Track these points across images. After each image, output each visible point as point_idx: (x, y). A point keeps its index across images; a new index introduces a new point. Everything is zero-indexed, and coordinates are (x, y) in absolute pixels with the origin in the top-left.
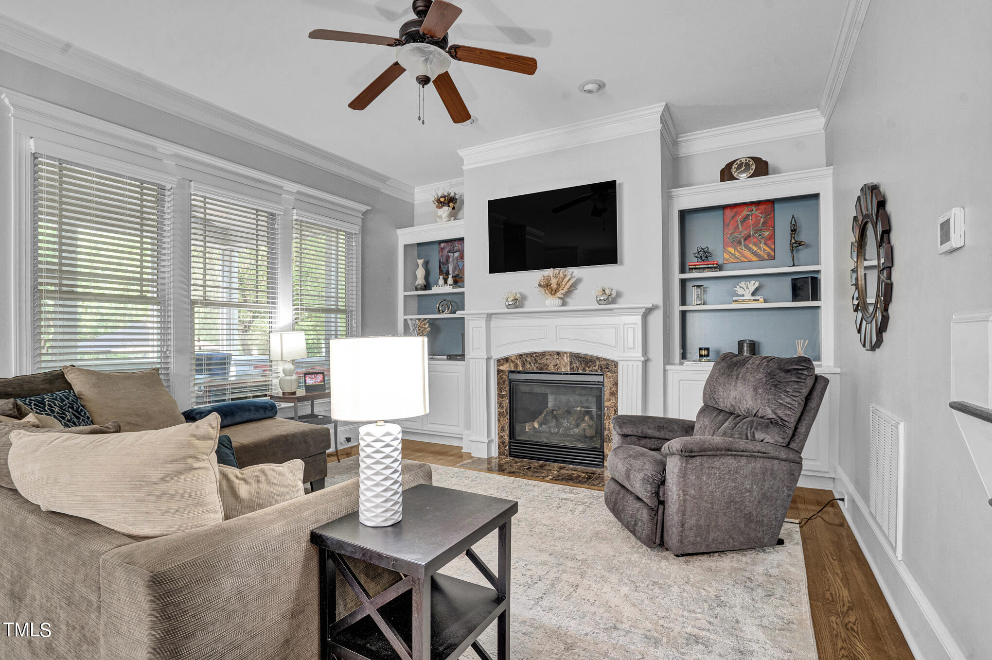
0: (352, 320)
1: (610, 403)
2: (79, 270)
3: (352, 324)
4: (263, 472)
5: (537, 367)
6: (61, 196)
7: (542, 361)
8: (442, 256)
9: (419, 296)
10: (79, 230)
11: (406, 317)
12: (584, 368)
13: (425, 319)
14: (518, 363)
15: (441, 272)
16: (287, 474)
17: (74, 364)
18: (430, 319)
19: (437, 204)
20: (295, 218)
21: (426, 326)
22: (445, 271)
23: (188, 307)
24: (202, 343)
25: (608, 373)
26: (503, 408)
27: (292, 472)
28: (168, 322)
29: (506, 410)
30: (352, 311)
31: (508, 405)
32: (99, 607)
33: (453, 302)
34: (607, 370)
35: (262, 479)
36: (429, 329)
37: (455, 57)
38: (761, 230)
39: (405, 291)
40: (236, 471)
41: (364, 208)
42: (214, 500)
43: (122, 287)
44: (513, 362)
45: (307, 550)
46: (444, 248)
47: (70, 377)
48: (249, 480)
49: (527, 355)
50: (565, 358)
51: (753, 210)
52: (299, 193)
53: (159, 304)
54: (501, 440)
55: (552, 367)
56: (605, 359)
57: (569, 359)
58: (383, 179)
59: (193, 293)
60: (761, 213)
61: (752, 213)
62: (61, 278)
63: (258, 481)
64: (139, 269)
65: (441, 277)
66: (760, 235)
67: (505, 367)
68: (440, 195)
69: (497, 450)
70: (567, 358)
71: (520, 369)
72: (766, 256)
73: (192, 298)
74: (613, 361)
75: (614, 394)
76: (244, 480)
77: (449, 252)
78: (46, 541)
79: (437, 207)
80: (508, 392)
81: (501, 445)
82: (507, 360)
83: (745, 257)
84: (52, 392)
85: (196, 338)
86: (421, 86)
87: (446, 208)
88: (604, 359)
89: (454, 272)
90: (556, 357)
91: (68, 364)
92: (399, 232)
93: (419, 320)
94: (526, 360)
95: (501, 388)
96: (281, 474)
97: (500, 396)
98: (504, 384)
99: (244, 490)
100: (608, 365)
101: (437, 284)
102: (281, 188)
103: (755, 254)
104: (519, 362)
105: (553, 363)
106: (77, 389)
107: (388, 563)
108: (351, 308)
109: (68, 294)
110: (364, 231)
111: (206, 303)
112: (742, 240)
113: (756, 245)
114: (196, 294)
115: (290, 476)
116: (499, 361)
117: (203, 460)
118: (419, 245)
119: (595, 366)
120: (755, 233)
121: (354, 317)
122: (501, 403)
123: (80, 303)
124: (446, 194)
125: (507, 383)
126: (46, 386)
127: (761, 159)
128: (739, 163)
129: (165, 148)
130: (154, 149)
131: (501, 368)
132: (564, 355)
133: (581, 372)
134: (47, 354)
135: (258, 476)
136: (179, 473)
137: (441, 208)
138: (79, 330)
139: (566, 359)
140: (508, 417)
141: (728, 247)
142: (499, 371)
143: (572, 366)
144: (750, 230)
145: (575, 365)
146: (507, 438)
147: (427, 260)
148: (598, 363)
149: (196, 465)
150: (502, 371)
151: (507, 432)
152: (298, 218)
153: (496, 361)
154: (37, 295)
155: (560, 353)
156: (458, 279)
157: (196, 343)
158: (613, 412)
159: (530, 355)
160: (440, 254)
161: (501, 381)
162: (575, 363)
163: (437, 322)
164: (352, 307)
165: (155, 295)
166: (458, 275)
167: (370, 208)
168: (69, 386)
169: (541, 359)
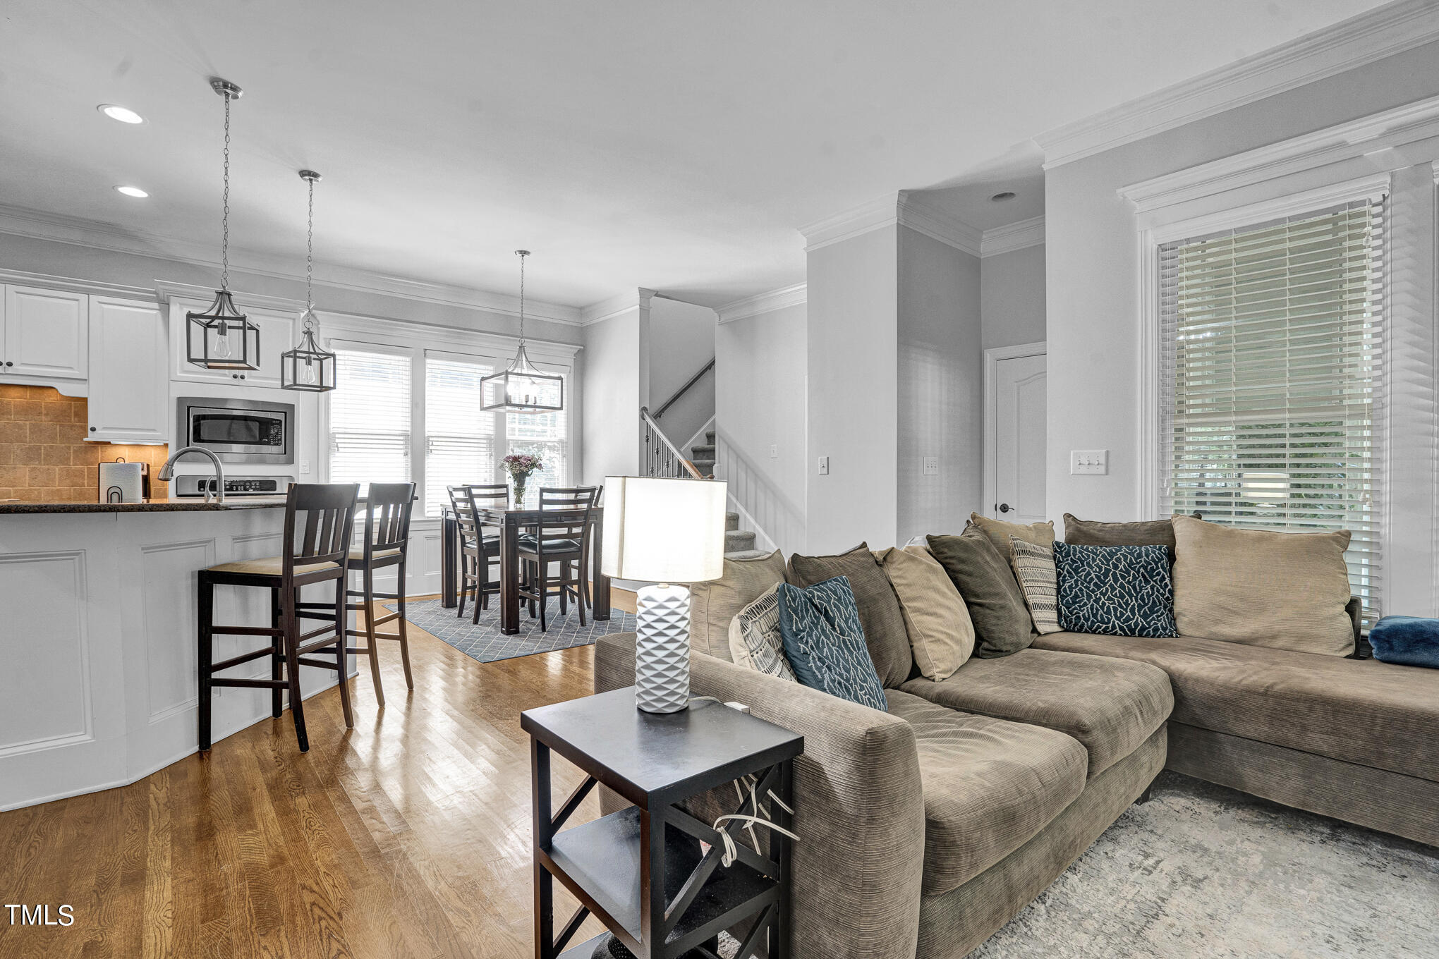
129: (1363, 131)
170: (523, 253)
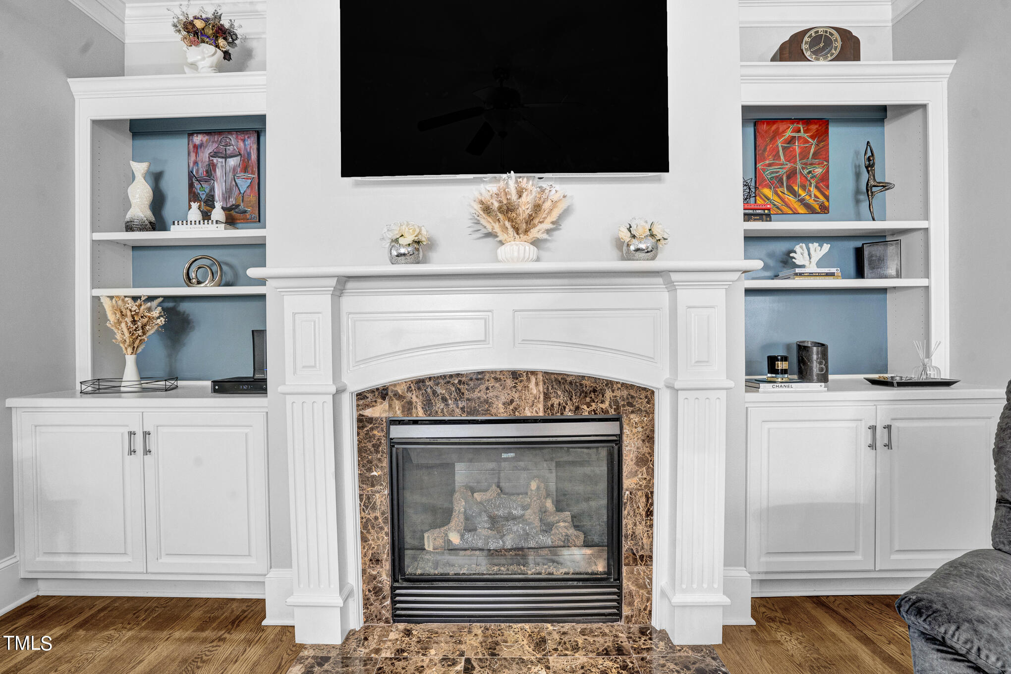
1: (636, 480)
5: (463, 409)
7: (476, 394)
8: (196, 163)
9: (137, 248)
11: (97, 292)
12: (577, 408)
13: (151, 299)
14: (414, 399)
15: (193, 196)
18: (166, 298)
19: (185, 32)
21: (154, 314)
22: (203, 197)
25: (632, 416)
26: (374, 508)
29: (383, 513)
31: (388, 500)
33: (227, 264)
34: (631, 409)
36: (161, 321)
38: (811, 164)
39: (94, 230)
44: (400, 397)
46: (201, 145)
49: (436, 379)
50: (532, 385)
51: (799, 131)
54: (371, 587)
55: (500, 405)
56: (625, 386)
57: (541, 388)
60: (812, 137)
61: (799, 135)
65: (195, 205)
66: (810, 172)
67: (379, 411)
68: (192, 12)
69: (362, 611)
70: (537, 384)
71: (420, 414)
72: (817, 207)
74: (644, 389)
75: (646, 461)
77: (215, 154)
79: (184, 40)
80: (387, 470)
81: (372, 598)
82: (383, 393)
83: (787, 206)
87: (207, 49)
88: (623, 384)
89: (226, 198)
90: (509, 383)
92: (77, 85)
93: (135, 298)
94: (434, 393)
95: (370, 462)
97: (365, 480)
98: (377, 452)
100: (632, 397)
101: (183, 219)
103: (802, 201)
104: (416, 399)
105: (503, 399)
112: (784, 178)
113: (804, 187)
116: (361, 396)
119: (602, 402)
120: (803, 168)
122: (369, 498)
125: (384, 447)
127: (850, 33)
128: (814, 35)
131: (368, 412)
132: (529, 380)
133: (568, 414)
137: (195, 45)
139: (535, 389)
140: (387, 529)
141: (763, 187)
142: (362, 422)
143: (549, 403)
144: (795, 162)
145: (556, 402)
146: (385, 579)
147: (157, 167)
148: (609, 394)
150: (370, 420)
151: (387, 566)
153: (355, 398)
155: (520, 375)
156: (238, 216)
158: (644, 499)
159: (446, 379)
160: (193, 158)
161: (369, 446)
162: (558, 396)
163: (184, 307)
166: (238, 206)
169: (473, 390)
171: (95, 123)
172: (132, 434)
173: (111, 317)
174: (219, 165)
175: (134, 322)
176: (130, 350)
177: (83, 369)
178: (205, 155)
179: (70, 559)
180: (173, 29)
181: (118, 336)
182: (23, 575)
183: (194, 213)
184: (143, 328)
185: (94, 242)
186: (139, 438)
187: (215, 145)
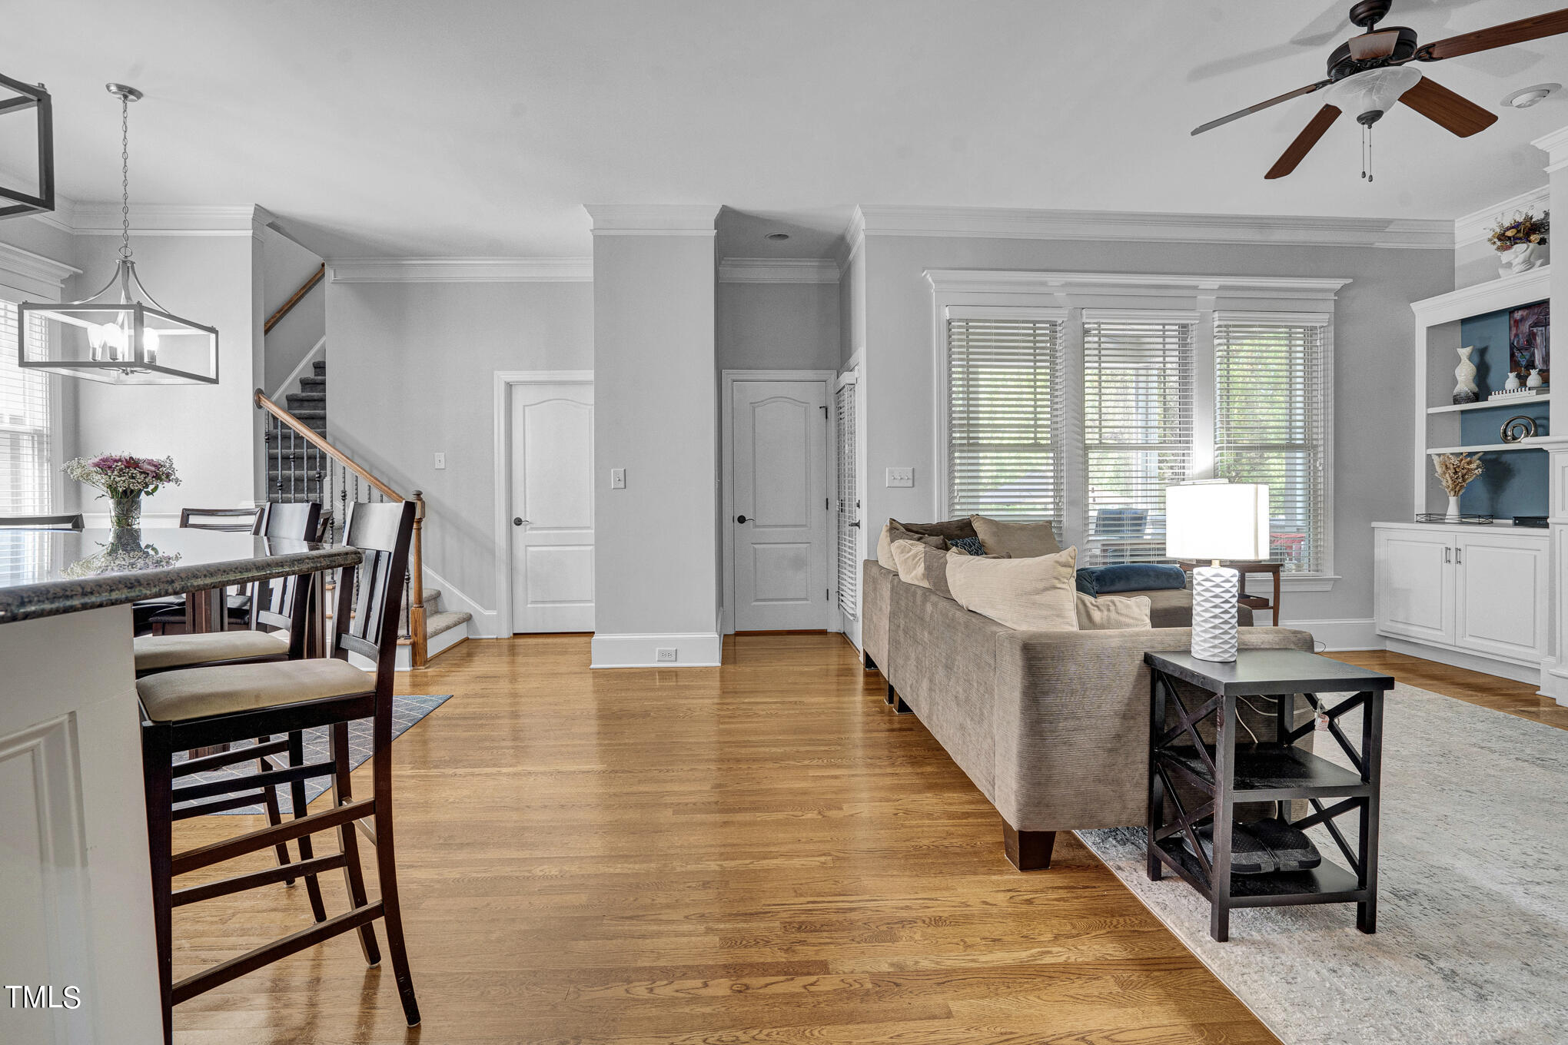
0: (1315, 461)
2: (981, 422)
3: (1315, 466)
4: (1113, 602)
6: (968, 341)
8: (1516, 335)
9: (1463, 412)
10: (980, 370)
11: (1430, 451)
13: (1471, 454)
15: (1513, 365)
16: (1134, 607)
17: (980, 513)
18: (1486, 453)
19: (1499, 243)
20: (1216, 323)
21: (1473, 466)
22: (1522, 363)
23: (1081, 452)
24: (1096, 494)
27: (1139, 607)
28: (1061, 471)
30: (1316, 446)
32: (995, 668)
35: (1112, 608)
36: (1479, 471)
37: (1431, 59)
39: (1430, 406)
40: (1092, 599)
41: (1337, 284)
42: (1072, 616)
43: (1017, 435)
45: (1140, 667)
46: (1522, 319)
47: (976, 525)
48: (1102, 608)
52: (1221, 288)
53: (1052, 450)
58: (1379, 226)
59: (1087, 436)
62: (969, 432)
63: (1109, 610)
64: (1032, 416)
65: (1513, 373)
68: (1507, 224)
73: (1087, 442)
76: (1097, 607)
77: (1536, 324)
78: (967, 627)
79: (1498, 249)
84: (964, 538)
85: (1090, 487)
86: (1366, 126)
87: (1520, 247)
91: (974, 513)
92: (1415, 306)
93: (1458, 455)
96: (1128, 607)
99: (1097, 616)
101: (1502, 388)
102: (1195, 288)
106: (981, 536)
107: (1198, 680)
108: (1315, 442)
109: (973, 446)
110: (1339, 319)
111: (1102, 446)
114: (1091, 437)
115: (1136, 610)
117: (1064, 583)
118: (1464, 322)
121: (1321, 455)
123: (981, 455)
124: (1520, 219)
126: (958, 532)
129: (1055, 279)
130: (1044, 284)
134: (958, 504)
135: (1108, 605)
136: (1046, 589)
137: (1509, 248)
138: (980, 481)
147: (1482, 346)
149: (1059, 586)
152: (1222, 323)
154: (952, 447)
157: (1090, 494)
160: (1514, 332)
163: (1506, 458)
164: (1317, 440)
165: (1049, 442)
167: (1350, 281)
168: (975, 534)
170: (128, 93)
171: (1429, 329)
172: (1447, 549)
173: (1439, 469)
174: (1539, 333)
175: (1456, 473)
176: (1452, 493)
177: (1420, 504)
178: (1525, 328)
179: (1405, 627)
180: (1489, 243)
181: (1444, 483)
182: (1378, 632)
183: (1511, 381)
184: (1463, 476)
185: (1428, 415)
186: (1453, 552)
187: (1535, 317)
